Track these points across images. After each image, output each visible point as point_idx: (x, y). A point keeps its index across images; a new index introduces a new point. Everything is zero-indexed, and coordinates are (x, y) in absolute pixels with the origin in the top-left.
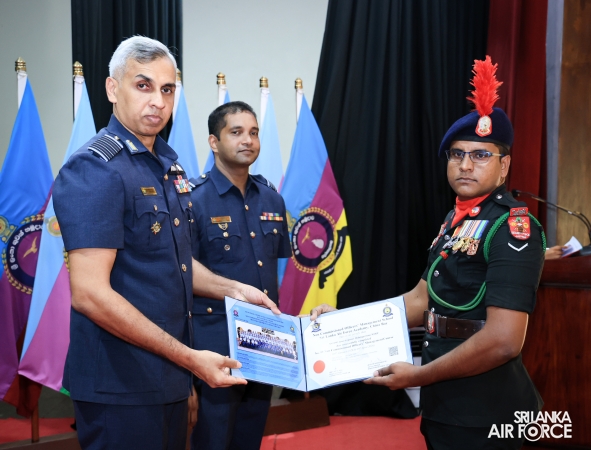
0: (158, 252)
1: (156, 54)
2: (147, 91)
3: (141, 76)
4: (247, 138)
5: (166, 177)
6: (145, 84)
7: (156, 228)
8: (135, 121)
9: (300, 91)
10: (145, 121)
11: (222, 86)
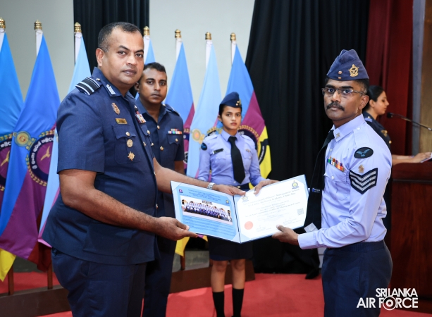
9: (234, 42)
11: (179, 39)
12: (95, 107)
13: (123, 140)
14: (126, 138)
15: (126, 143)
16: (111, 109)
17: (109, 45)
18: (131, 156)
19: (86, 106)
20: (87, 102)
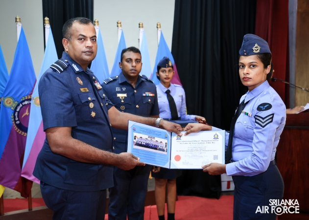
12: (64, 82)
13: (87, 104)
14: (89, 102)
15: (89, 105)
16: (77, 82)
17: (71, 35)
18: (93, 114)
19: (58, 81)
20: (59, 78)
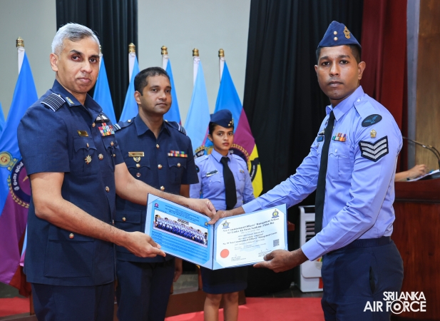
0: (91, 177)
1: (83, 35)
2: (78, 61)
3: (74, 51)
4: (162, 94)
5: (94, 125)
6: (77, 56)
7: (89, 159)
8: (71, 82)
10: (79, 82)
